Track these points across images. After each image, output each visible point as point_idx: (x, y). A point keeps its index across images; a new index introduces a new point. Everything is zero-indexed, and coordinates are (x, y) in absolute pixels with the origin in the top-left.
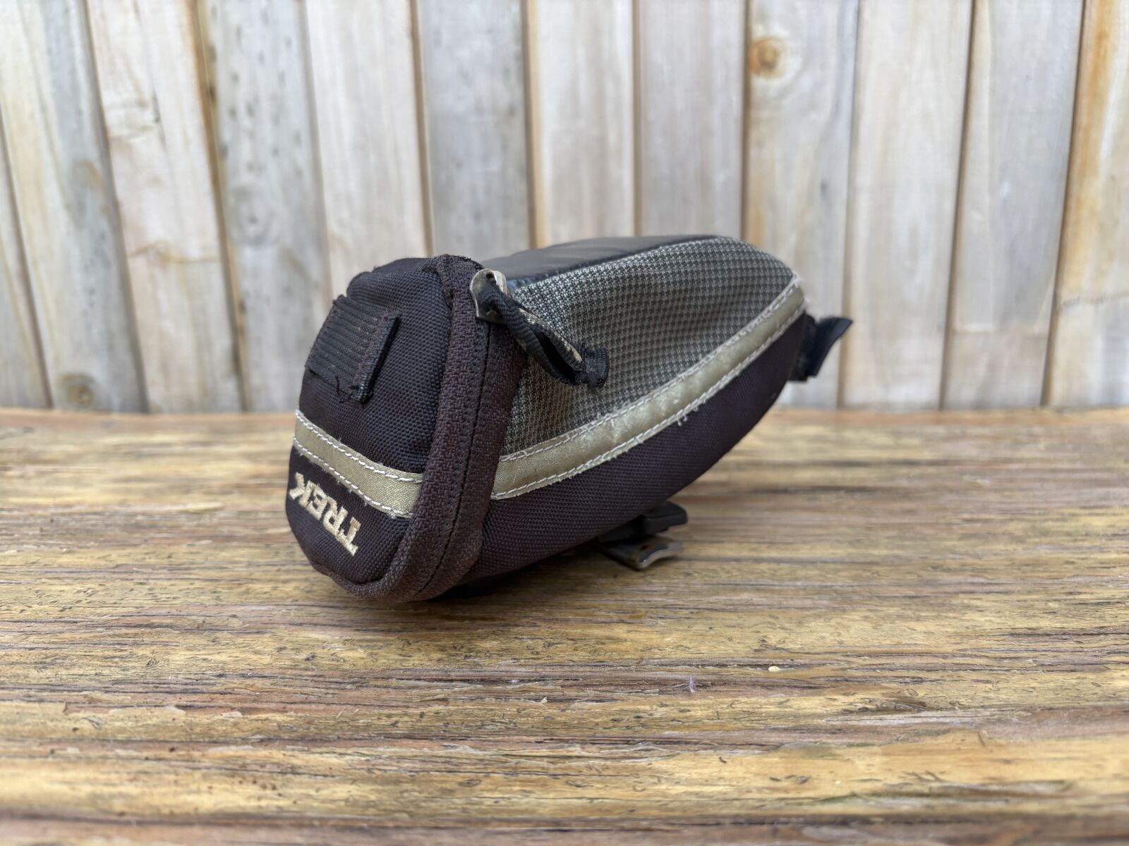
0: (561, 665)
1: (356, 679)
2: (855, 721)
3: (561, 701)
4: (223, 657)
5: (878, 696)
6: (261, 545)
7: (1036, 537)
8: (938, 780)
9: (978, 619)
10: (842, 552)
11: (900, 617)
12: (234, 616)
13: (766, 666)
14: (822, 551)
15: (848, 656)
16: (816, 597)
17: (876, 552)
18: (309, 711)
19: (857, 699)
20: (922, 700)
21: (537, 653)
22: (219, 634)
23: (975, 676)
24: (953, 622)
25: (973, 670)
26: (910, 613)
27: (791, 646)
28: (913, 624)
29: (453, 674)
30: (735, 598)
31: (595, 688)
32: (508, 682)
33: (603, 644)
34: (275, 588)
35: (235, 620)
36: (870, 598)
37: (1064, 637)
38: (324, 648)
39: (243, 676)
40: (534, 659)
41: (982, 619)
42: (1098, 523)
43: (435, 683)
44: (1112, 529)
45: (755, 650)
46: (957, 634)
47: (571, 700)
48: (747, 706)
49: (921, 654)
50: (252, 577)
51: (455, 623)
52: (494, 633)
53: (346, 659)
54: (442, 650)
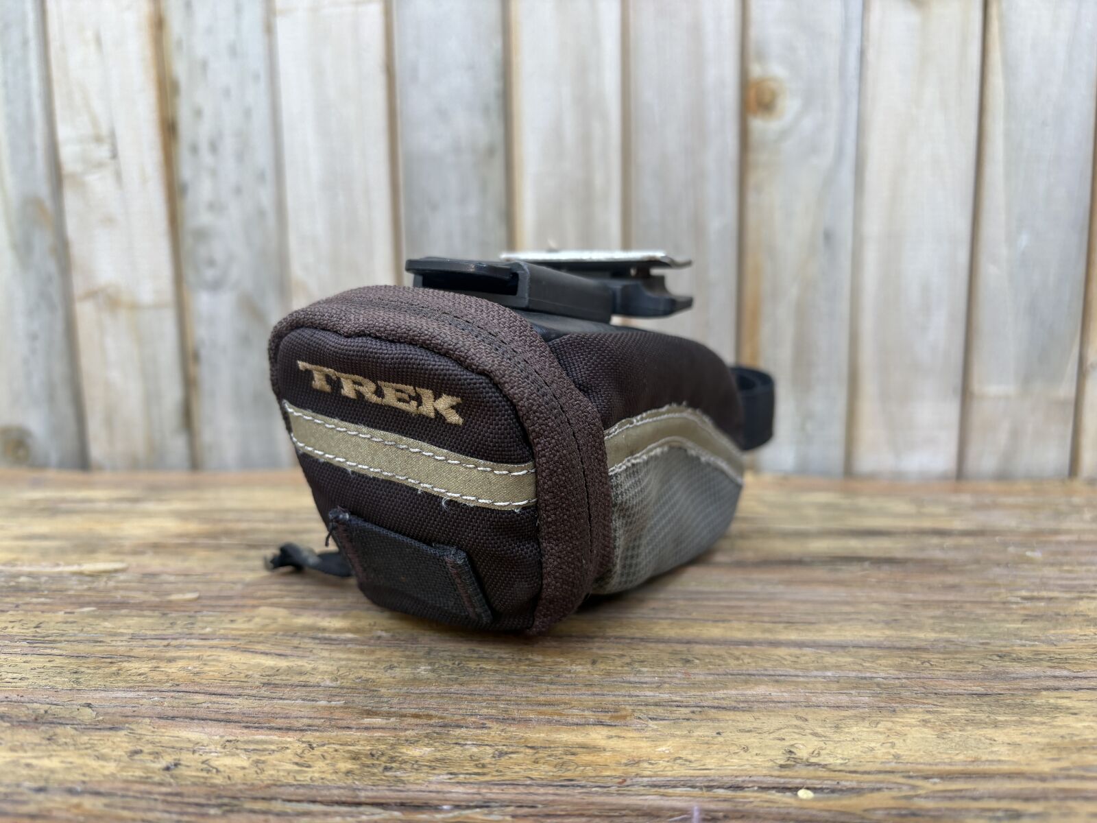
0: (514, 784)
1: (226, 801)
4: (54, 763)
6: (157, 613)
9: (1074, 725)
10: (877, 634)
11: (970, 722)
12: (89, 705)
13: (796, 789)
14: (852, 633)
15: (910, 777)
16: (853, 692)
17: (921, 635)
21: (484, 766)
22: (59, 730)
24: (1043, 729)
26: (983, 716)
27: (830, 760)
28: (990, 732)
29: (363, 794)
30: (749, 692)
32: (436, 808)
33: (573, 754)
34: (155, 669)
35: (89, 710)
36: (926, 695)
38: (194, 752)
39: (71, 792)
40: (478, 774)
41: (1080, 725)
43: (336, 808)
45: (782, 766)
46: (1051, 746)
49: (1010, 776)
50: (132, 654)
51: (378, 721)
52: (427, 736)
53: (221, 769)
54: (354, 759)
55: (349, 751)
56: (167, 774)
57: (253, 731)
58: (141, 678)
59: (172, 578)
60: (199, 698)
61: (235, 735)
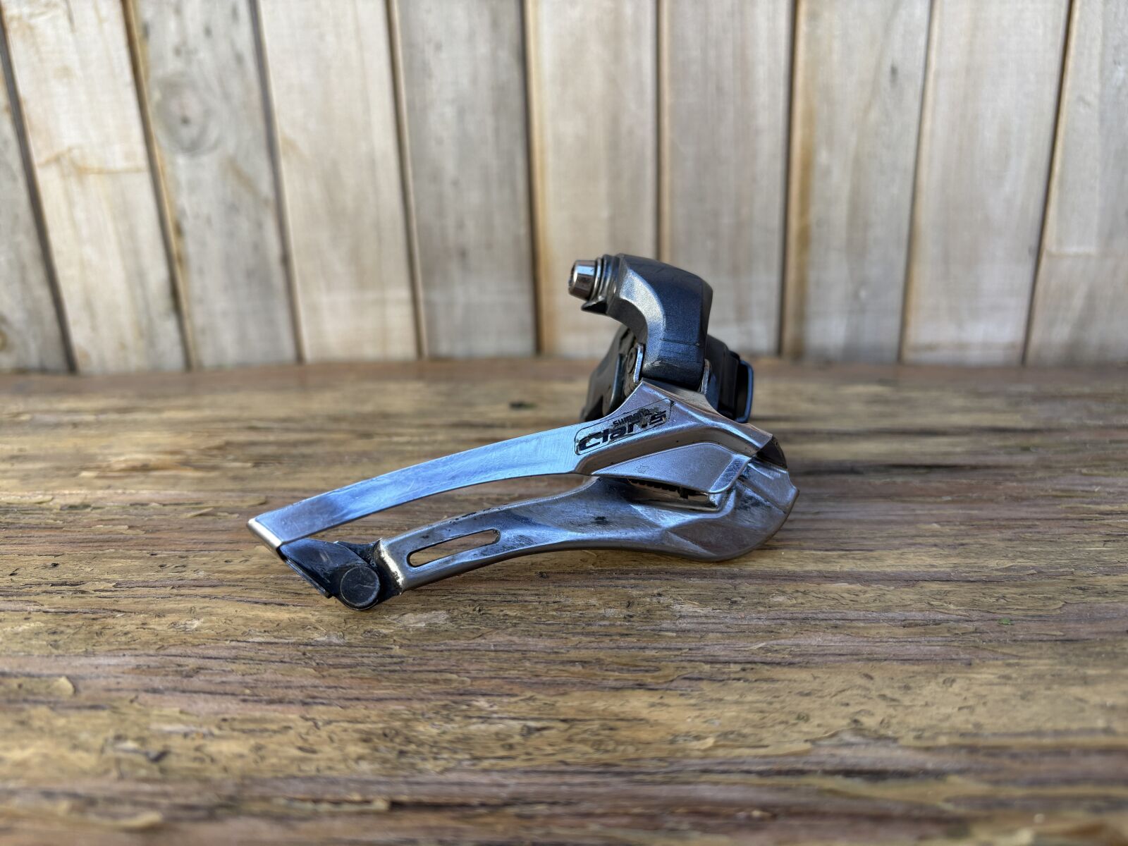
0: (546, 772)
4: (26, 755)
10: (943, 564)
16: (923, 640)
21: (511, 747)
22: (34, 710)
27: (901, 732)
30: (805, 642)
33: (612, 729)
34: (142, 626)
36: (1006, 644)
39: (47, 794)
40: (505, 758)
50: (116, 607)
52: (446, 707)
54: (365, 741)
55: (359, 731)
56: (155, 766)
57: (251, 706)
58: (127, 638)
61: (231, 711)
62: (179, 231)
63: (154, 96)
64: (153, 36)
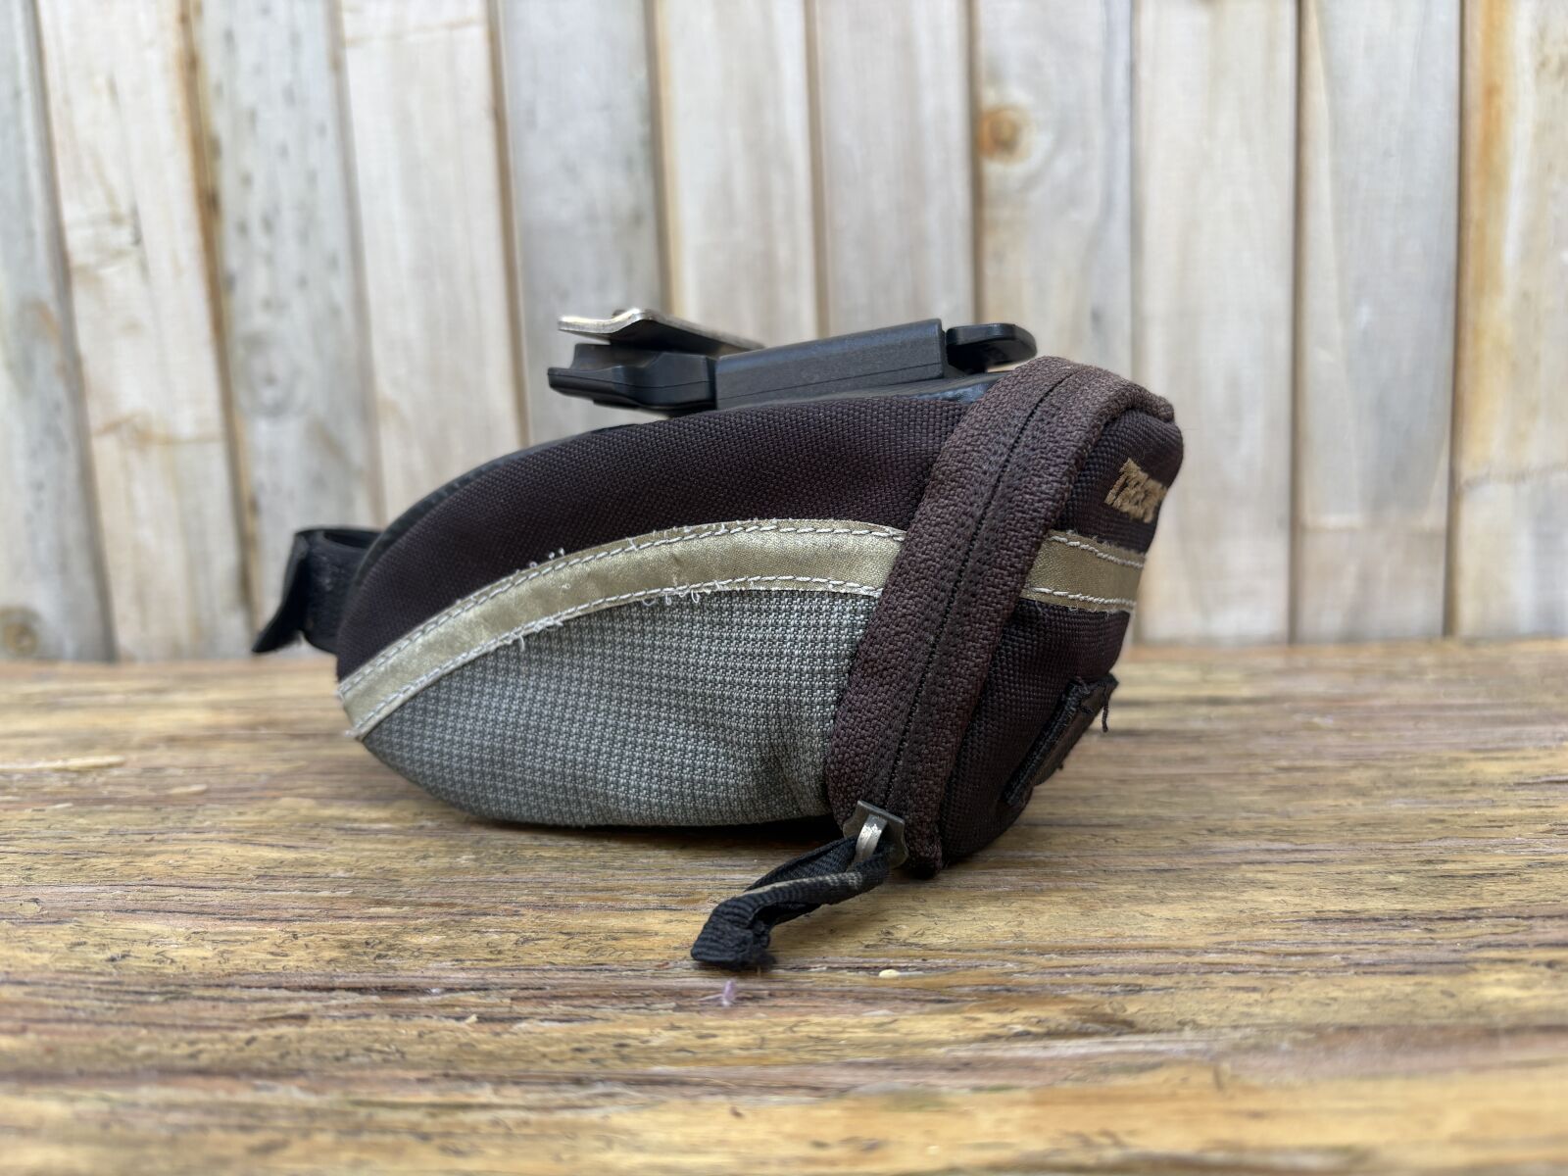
0: (528, 969)
1: (172, 988)
2: (998, 1051)
3: (501, 1020)
5: (1055, 1015)
6: (148, 809)
7: (1389, 787)
8: (1118, 1144)
9: (1263, 899)
11: (1133, 898)
12: (36, 901)
13: (877, 969)
15: (1022, 954)
18: (64, 1034)
19: (1016, 1019)
20: (1130, 1019)
21: (500, 952)
23: (1234, 981)
24: (1220, 904)
25: (1234, 972)
26: (1151, 892)
27: (931, 940)
28: (1149, 909)
31: (568, 1002)
32: (423, 992)
33: (616, 939)
34: (127, 864)
35: (31, 906)
36: (1091, 873)
37: (1404, 923)
38: (149, 944)
40: (490, 960)
41: (1271, 899)
42: (1494, 769)
43: (303, 993)
44: (1517, 776)
45: (867, 947)
46: (1221, 920)
47: (519, 1019)
48: (819, 1029)
49: (1149, 950)
50: (103, 849)
51: (388, 910)
52: (442, 924)
53: (177, 959)
54: (344, 947)
55: (339, 940)
56: (110, 965)
57: (229, 923)
58: (108, 873)
59: (180, 772)
60: (171, 891)
61: (206, 926)
62: (255, 507)
63: (239, 352)
64: (240, 289)
